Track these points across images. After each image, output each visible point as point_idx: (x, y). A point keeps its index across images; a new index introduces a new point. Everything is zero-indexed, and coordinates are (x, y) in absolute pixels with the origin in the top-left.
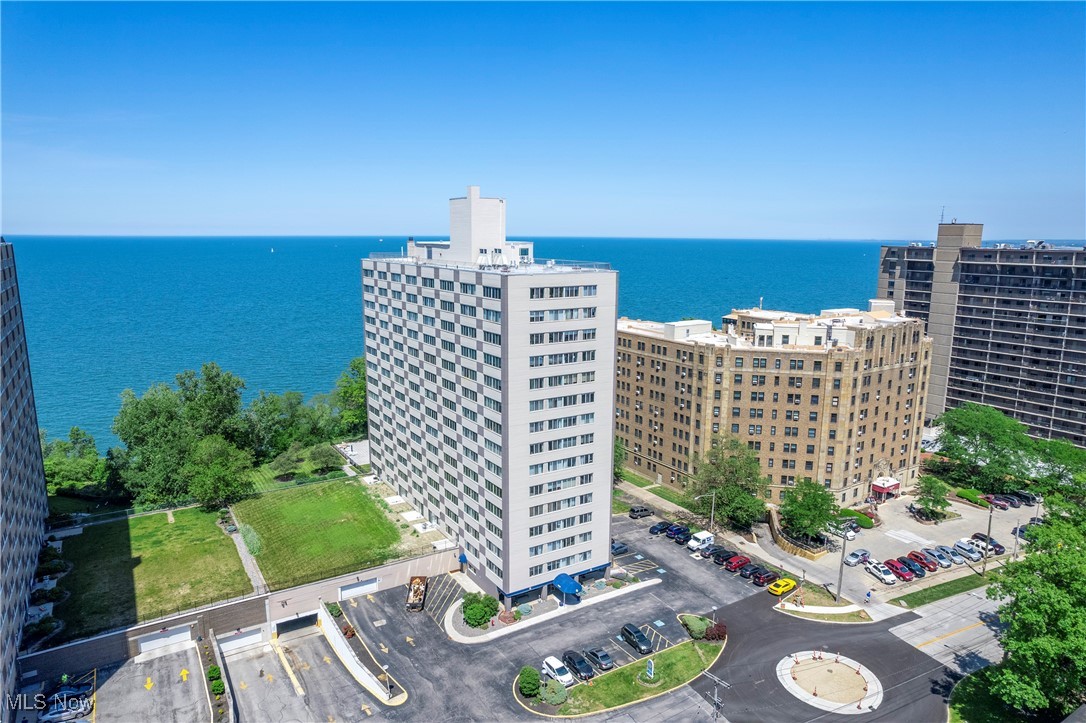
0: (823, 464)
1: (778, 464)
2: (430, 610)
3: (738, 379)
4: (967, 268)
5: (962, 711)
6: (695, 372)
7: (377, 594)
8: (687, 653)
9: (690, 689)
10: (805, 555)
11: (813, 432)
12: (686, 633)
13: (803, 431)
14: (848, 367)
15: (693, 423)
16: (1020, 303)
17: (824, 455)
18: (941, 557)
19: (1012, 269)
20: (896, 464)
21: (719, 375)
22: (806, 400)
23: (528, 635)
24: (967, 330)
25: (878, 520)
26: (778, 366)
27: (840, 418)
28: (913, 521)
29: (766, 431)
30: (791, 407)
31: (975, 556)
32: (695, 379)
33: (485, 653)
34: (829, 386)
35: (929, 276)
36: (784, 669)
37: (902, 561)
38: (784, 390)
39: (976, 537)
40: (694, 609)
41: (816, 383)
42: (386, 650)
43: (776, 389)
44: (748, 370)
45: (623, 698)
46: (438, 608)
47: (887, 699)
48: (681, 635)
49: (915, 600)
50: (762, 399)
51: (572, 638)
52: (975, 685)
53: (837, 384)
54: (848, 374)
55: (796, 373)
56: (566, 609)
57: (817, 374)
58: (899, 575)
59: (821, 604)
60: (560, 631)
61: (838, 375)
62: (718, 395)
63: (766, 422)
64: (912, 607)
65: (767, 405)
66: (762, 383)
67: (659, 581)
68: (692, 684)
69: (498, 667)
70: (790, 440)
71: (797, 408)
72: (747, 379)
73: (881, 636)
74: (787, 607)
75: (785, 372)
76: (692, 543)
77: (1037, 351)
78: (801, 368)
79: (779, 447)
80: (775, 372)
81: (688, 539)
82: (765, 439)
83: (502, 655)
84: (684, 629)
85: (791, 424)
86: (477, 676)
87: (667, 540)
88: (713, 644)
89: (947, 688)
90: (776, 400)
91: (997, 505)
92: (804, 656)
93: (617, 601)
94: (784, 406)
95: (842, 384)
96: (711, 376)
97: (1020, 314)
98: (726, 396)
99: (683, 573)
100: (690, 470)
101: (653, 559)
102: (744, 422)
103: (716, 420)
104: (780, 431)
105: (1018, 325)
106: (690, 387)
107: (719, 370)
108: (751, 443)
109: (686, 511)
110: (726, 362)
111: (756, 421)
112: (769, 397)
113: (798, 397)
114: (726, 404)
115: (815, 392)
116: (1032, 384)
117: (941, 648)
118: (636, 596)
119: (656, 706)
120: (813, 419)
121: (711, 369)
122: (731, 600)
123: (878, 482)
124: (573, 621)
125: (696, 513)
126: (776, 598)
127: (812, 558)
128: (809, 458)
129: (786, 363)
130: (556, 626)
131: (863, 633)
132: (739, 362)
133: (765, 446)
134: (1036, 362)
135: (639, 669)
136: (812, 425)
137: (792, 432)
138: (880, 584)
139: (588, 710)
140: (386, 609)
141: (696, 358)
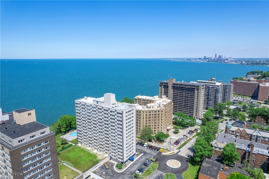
0: (160, 127)
1: (153, 128)
2: (111, 168)
3: (146, 115)
4: (174, 86)
5: (190, 163)
6: (139, 115)
7: (99, 168)
8: (154, 165)
9: (157, 170)
10: (162, 144)
11: (159, 123)
12: (152, 161)
13: (157, 122)
14: (163, 111)
15: (139, 123)
16: (182, 93)
17: (160, 126)
18: (180, 140)
19: (181, 87)
20: (169, 124)
21: (143, 115)
22: (157, 117)
23: (129, 168)
24: (175, 97)
25: (170, 135)
26: (153, 112)
27: (163, 120)
28: (174, 134)
29: (151, 123)
30: (155, 119)
31: (184, 139)
32: (139, 116)
33: (125, 173)
34: (161, 115)
35: (168, 88)
36: (168, 163)
37: (176, 142)
38: (154, 116)
39: (184, 136)
40: (151, 157)
41: (159, 114)
42: (109, 177)
43: (153, 116)
44: (148, 113)
45: (149, 174)
46: (112, 168)
47: (181, 164)
48: (151, 162)
49: (179, 148)
50: (150, 118)
51: (136, 167)
52: (191, 159)
53: (162, 114)
54: (164, 112)
55: (155, 113)
56: (132, 162)
57: (159, 113)
58: (176, 145)
59: (168, 152)
60: (134, 166)
61: (162, 113)
62: (143, 118)
63: (151, 122)
64: (179, 149)
65: (151, 119)
66: (150, 115)
67: (143, 154)
68: (157, 169)
69: (129, 175)
70: (155, 124)
71: (156, 119)
72: (148, 115)
73: (177, 155)
74: (163, 154)
75: (154, 113)
76: (144, 146)
77: (185, 100)
78: (156, 112)
79: (153, 126)
80: (152, 113)
81: (143, 145)
82: (151, 125)
83: (128, 173)
84: (151, 161)
85: (155, 121)
86: (127, 177)
87: (140, 146)
88: (156, 162)
89: (188, 161)
90: (153, 118)
91: (184, 129)
92: (169, 161)
93: (139, 159)
94: (154, 119)
95: (163, 114)
96: (142, 115)
97: (182, 94)
98: (145, 118)
99: (146, 151)
100: (139, 132)
101: (140, 150)
102: (148, 122)
103: (143, 123)
104: (154, 123)
105: (182, 96)
106: (138, 117)
107: (143, 114)
108: (149, 126)
109: (140, 139)
110: (144, 113)
111: (150, 122)
112: (151, 118)
113: (156, 117)
114: (145, 119)
115: (159, 116)
116: (185, 106)
117: (185, 155)
118: (141, 157)
119: (154, 174)
120: (158, 120)
121: (142, 114)
122: (155, 154)
123: (168, 128)
124: (135, 164)
125: (142, 139)
126: (161, 153)
127: (163, 144)
128: (158, 127)
129: (154, 112)
130: (133, 166)
131: (175, 155)
132: (147, 112)
133: (151, 126)
134: (185, 102)
135: (149, 169)
136: (158, 121)
137: (155, 123)
138: (174, 147)
139: (146, 177)
140: (103, 170)
141: (139, 112)
